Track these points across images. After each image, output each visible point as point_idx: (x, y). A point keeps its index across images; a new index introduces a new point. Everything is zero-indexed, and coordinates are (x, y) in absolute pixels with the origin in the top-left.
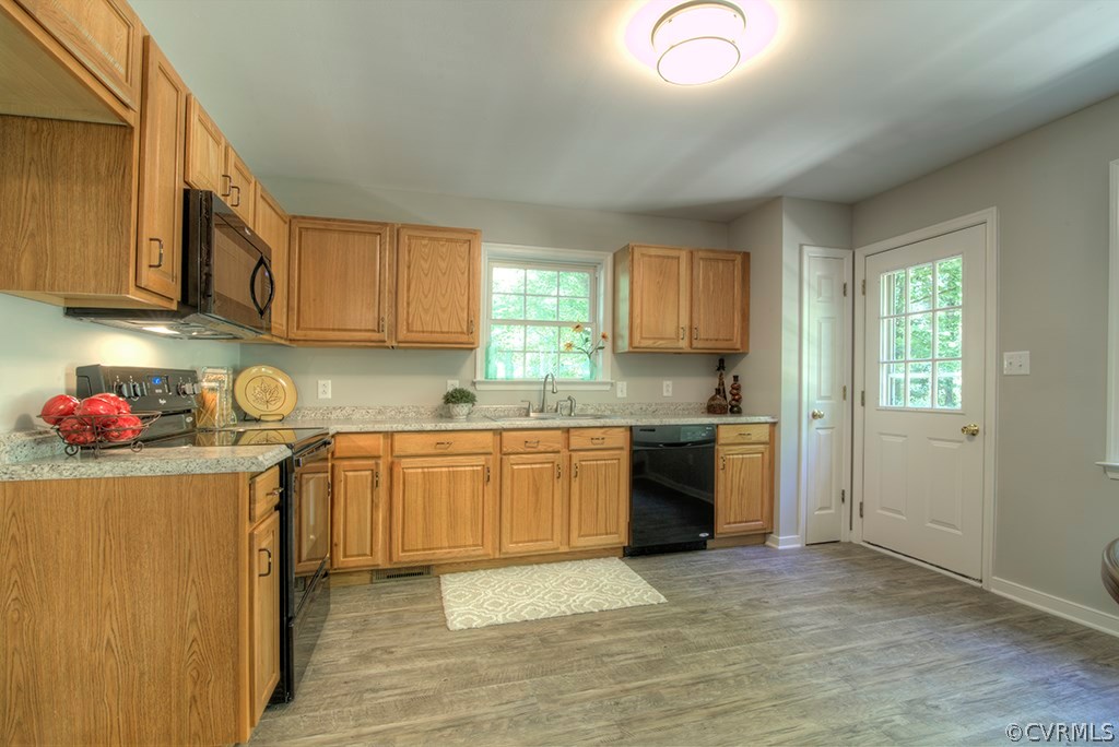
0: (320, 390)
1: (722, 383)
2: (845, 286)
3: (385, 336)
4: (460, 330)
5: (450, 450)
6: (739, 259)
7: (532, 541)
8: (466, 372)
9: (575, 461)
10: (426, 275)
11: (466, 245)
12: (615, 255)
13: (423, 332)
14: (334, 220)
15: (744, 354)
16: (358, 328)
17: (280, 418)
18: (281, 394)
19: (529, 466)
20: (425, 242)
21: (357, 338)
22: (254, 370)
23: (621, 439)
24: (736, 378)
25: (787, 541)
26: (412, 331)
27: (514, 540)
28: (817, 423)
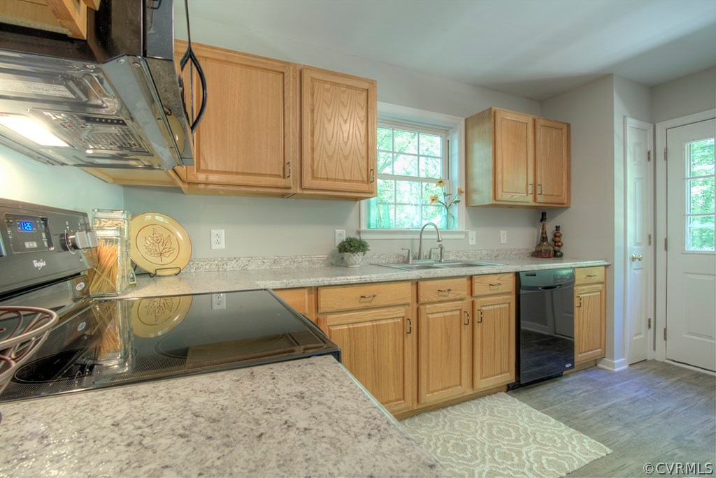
0: (214, 240)
1: (544, 232)
2: (649, 153)
3: (289, 182)
4: (360, 179)
5: (375, 302)
6: (565, 127)
7: (445, 389)
8: (351, 222)
9: (477, 307)
10: (329, 121)
11: (365, 94)
12: (466, 120)
13: (327, 179)
14: (235, 52)
15: (567, 208)
16: (264, 172)
17: (176, 271)
18: (175, 245)
19: (441, 315)
20: (327, 86)
21: (263, 183)
22: (148, 217)
23: (509, 284)
24: (558, 228)
25: (619, 364)
26: (317, 178)
27: (431, 390)
28: (635, 265)
